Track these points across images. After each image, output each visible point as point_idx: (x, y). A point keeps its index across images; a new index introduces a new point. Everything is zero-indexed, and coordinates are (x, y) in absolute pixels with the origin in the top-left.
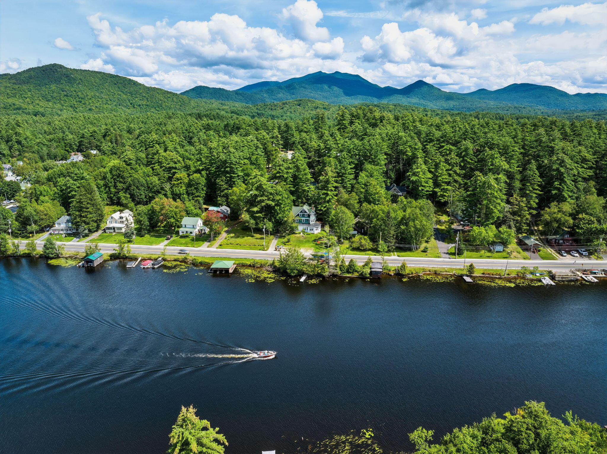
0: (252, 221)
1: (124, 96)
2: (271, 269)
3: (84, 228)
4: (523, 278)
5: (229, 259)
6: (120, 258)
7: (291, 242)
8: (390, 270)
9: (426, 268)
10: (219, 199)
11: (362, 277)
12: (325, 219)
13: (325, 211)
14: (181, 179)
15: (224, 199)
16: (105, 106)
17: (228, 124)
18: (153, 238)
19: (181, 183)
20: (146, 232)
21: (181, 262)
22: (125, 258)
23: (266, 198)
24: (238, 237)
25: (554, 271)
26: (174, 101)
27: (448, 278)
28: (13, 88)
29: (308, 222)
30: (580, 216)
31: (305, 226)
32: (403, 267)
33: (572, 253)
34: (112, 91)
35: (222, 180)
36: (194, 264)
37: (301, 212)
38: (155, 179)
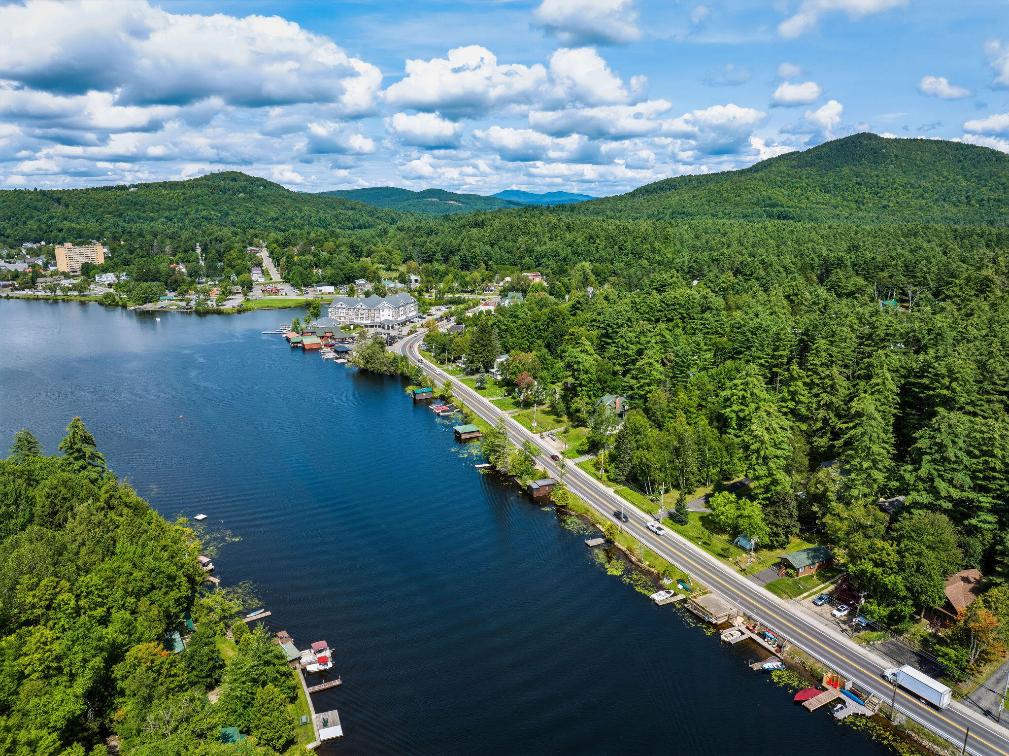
4: (658, 579)
24: (548, 413)
28: (788, 175)
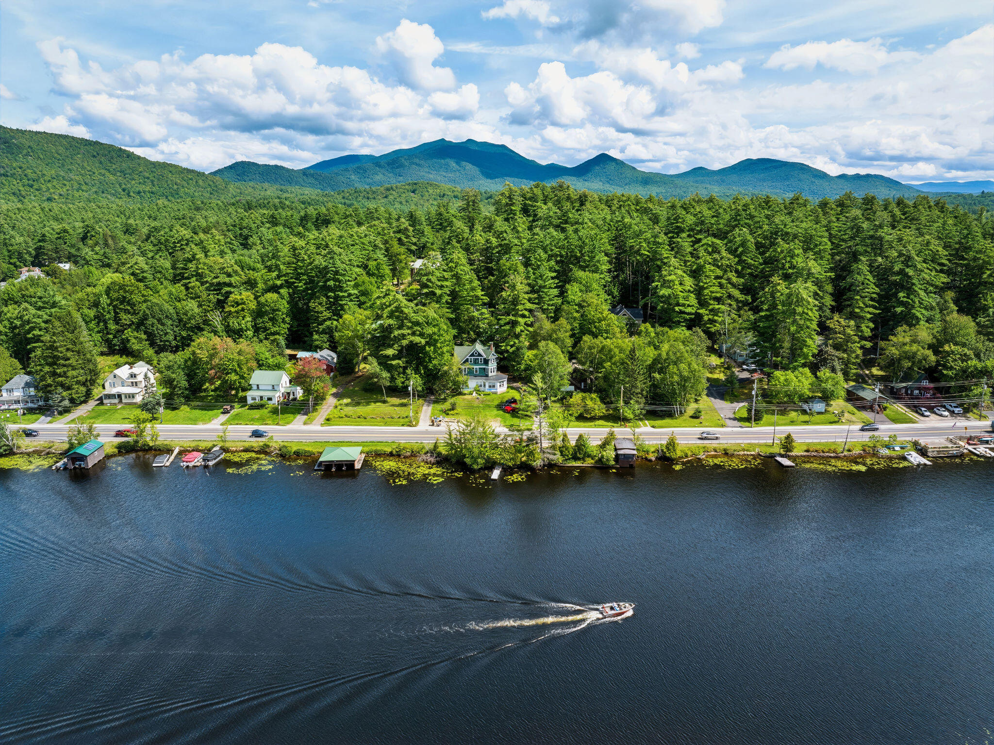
0: (385, 375)
1: (111, 177)
2: (433, 460)
3: (60, 396)
4: (875, 455)
5: (350, 443)
6: (137, 451)
7: (459, 410)
8: (647, 452)
9: (708, 446)
10: (316, 337)
11: (602, 467)
12: (514, 366)
13: (513, 352)
14: (244, 303)
15: (325, 337)
16: (77, 194)
17: (306, 215)
18: (197, 412)
19: (243, 310)
20: (183, 400)
21: (257, 452)
22: (147, 449)
23: (409, 331)
24: (358, 404)
25: (923, 441)
26: (199, 186)
27: (750, 462)
29: (484, 373)
30: (947, 348)
31: (480, 381)
32: (671, 444)
33: (937, 411)
34: (89, 168)
35: (320, 304)
36: (283, 455)
37: (472, 355)
38: (192, 306)
